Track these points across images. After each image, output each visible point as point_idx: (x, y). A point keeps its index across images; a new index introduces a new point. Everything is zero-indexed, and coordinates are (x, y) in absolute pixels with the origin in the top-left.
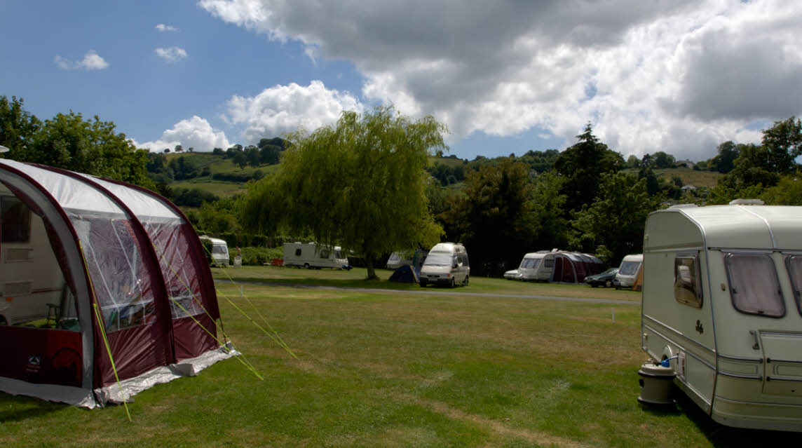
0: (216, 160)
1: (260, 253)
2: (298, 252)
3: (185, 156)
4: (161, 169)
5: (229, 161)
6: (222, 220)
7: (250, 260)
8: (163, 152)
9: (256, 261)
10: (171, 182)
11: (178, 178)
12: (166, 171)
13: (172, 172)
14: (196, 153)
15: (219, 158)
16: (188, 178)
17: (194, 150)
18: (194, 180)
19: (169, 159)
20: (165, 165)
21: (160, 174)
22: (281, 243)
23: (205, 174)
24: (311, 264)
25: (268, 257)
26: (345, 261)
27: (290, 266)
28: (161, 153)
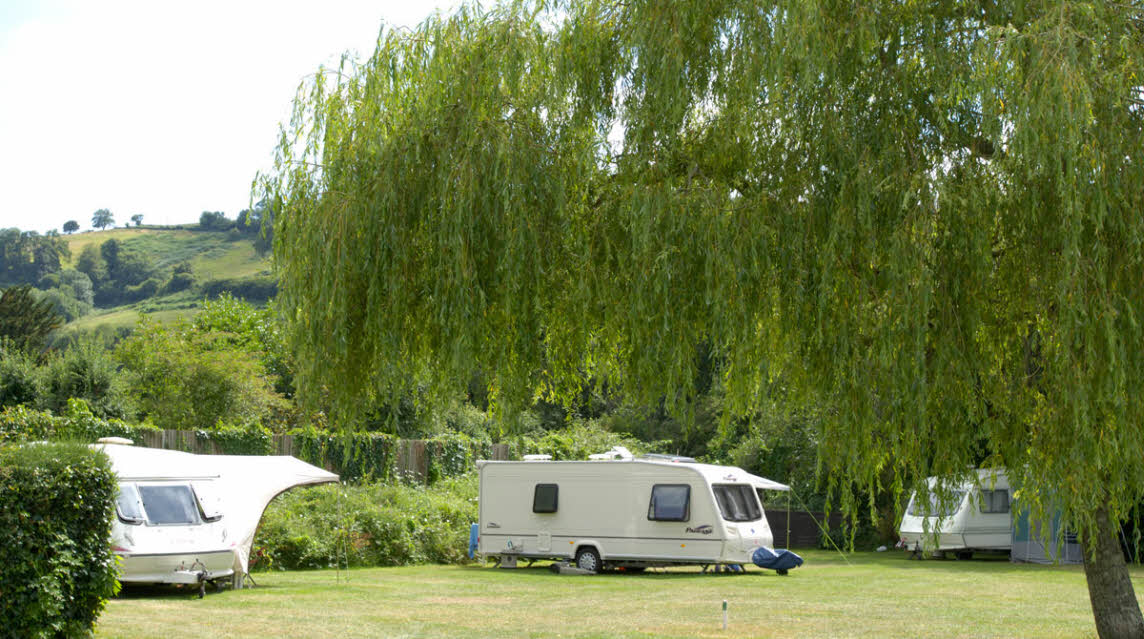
0: (209, 243)
1: (375, 509)
2: (546, 500)
3: (122, 237)
4: (55, 277)
5: (245, 247)
6: (203, 376)
7: (330, 541)
8: (61, 231)
9: (359, 545)
10: (82, 313)
11: (104, 301)
12: (69, 280)
13: (86, 283)
14: (151, 228)
15: (214, 240)
16: (133, 299)
17: (144, 222)
18: (149, 303)
19: (76, 248)
20: (67, 266)
21: (52, 291)
22: (454, 463)
23: (179, 285)
24: (605, 553)
25: (411, 527)
26: (759, 532)
27: (509, 561)
28: (54, 233)
